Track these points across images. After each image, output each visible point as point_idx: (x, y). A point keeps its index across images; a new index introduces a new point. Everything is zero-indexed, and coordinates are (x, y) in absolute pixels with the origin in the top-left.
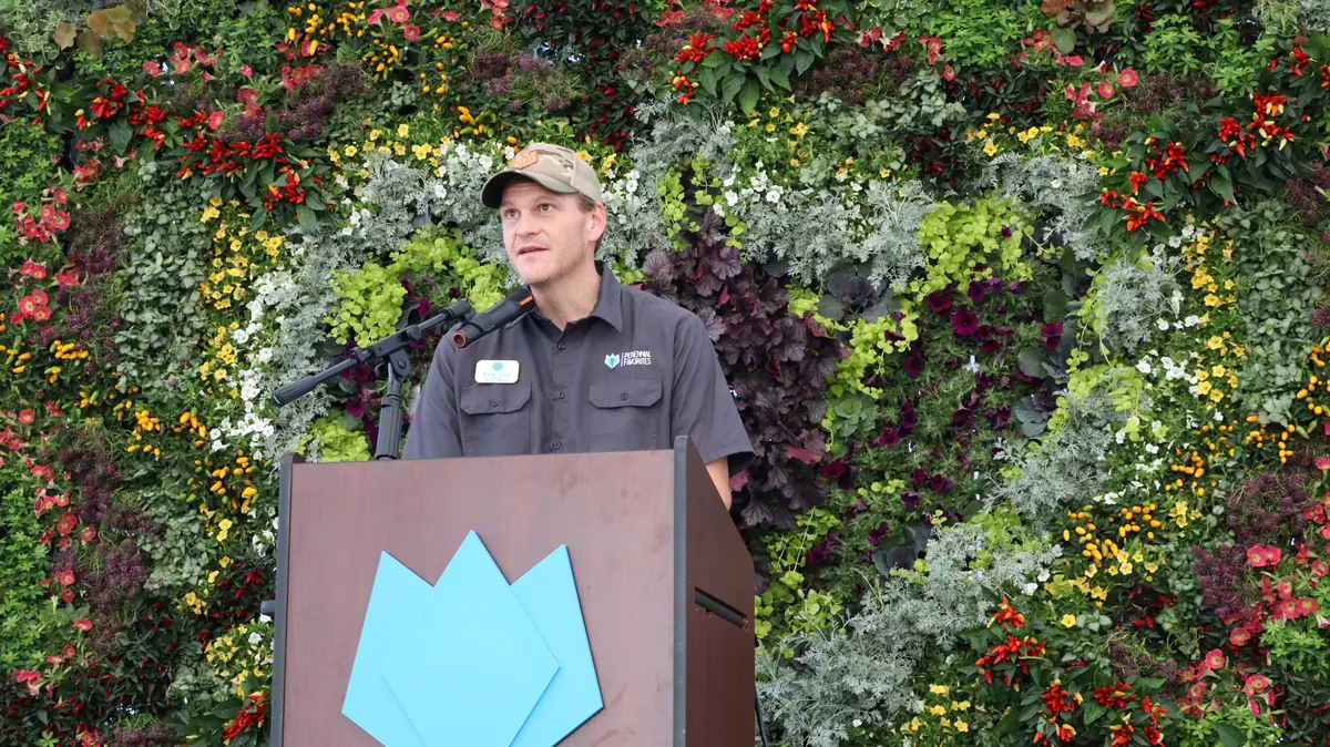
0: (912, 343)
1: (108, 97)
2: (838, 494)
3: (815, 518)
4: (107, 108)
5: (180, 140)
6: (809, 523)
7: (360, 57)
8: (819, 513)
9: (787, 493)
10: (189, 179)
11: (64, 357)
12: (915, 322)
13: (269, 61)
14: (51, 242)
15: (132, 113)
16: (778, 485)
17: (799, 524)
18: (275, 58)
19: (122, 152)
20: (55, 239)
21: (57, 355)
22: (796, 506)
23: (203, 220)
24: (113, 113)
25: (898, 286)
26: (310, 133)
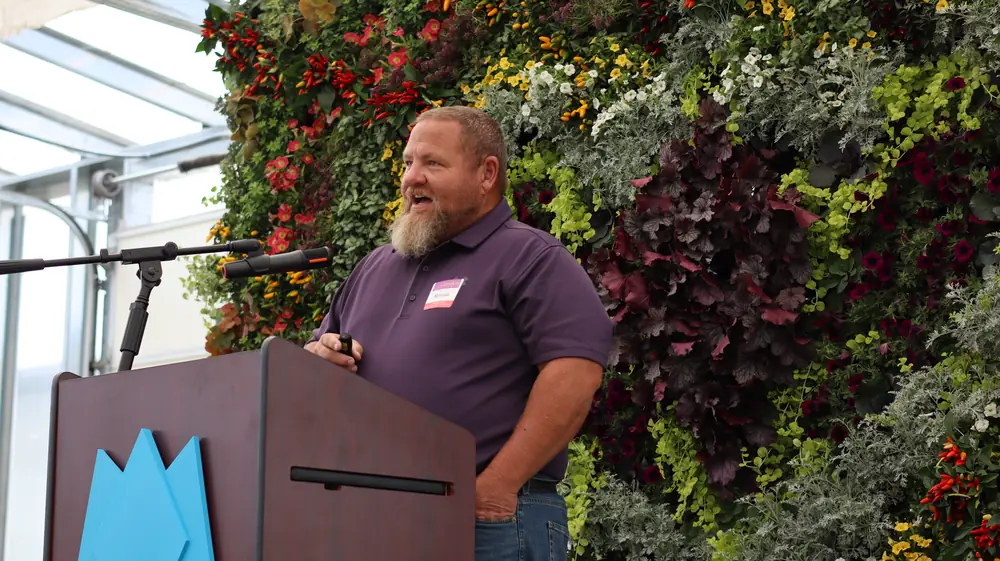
0: (876, 202)
1: (313, 70)
2: (828, 350)
3: (814, 373)
4: (314, 79)
5: (365, 96)
6: (805, 377)
7: (475, 6)
8: (816, 367)
9: (777, 350)
10: (373, 127)
11: (298, 282)
12: (884, 180)
13: (414, 19)
14: (290, 190)
15: (331, 79)
16: (763, 345)
17: (796, 377)
18: (420, 17)
19: (328, 111)
20: (293, 189)
21: (291, 282)
22: (788, 361)
23: (382, 159)
24: (318, 82)
25: (867, 149)
26: (445, 76)
